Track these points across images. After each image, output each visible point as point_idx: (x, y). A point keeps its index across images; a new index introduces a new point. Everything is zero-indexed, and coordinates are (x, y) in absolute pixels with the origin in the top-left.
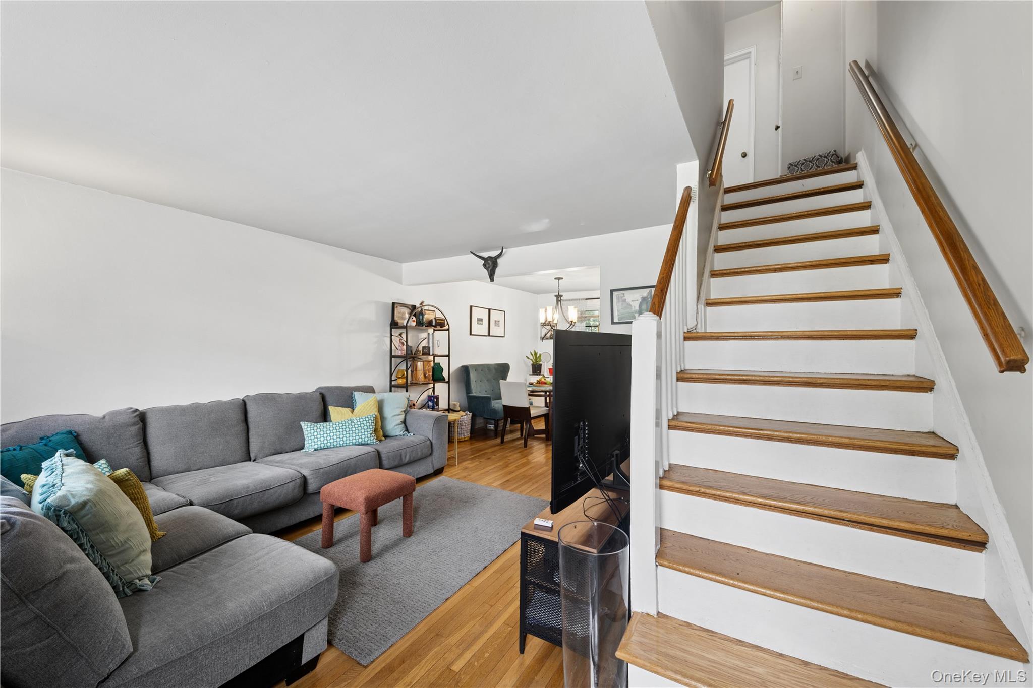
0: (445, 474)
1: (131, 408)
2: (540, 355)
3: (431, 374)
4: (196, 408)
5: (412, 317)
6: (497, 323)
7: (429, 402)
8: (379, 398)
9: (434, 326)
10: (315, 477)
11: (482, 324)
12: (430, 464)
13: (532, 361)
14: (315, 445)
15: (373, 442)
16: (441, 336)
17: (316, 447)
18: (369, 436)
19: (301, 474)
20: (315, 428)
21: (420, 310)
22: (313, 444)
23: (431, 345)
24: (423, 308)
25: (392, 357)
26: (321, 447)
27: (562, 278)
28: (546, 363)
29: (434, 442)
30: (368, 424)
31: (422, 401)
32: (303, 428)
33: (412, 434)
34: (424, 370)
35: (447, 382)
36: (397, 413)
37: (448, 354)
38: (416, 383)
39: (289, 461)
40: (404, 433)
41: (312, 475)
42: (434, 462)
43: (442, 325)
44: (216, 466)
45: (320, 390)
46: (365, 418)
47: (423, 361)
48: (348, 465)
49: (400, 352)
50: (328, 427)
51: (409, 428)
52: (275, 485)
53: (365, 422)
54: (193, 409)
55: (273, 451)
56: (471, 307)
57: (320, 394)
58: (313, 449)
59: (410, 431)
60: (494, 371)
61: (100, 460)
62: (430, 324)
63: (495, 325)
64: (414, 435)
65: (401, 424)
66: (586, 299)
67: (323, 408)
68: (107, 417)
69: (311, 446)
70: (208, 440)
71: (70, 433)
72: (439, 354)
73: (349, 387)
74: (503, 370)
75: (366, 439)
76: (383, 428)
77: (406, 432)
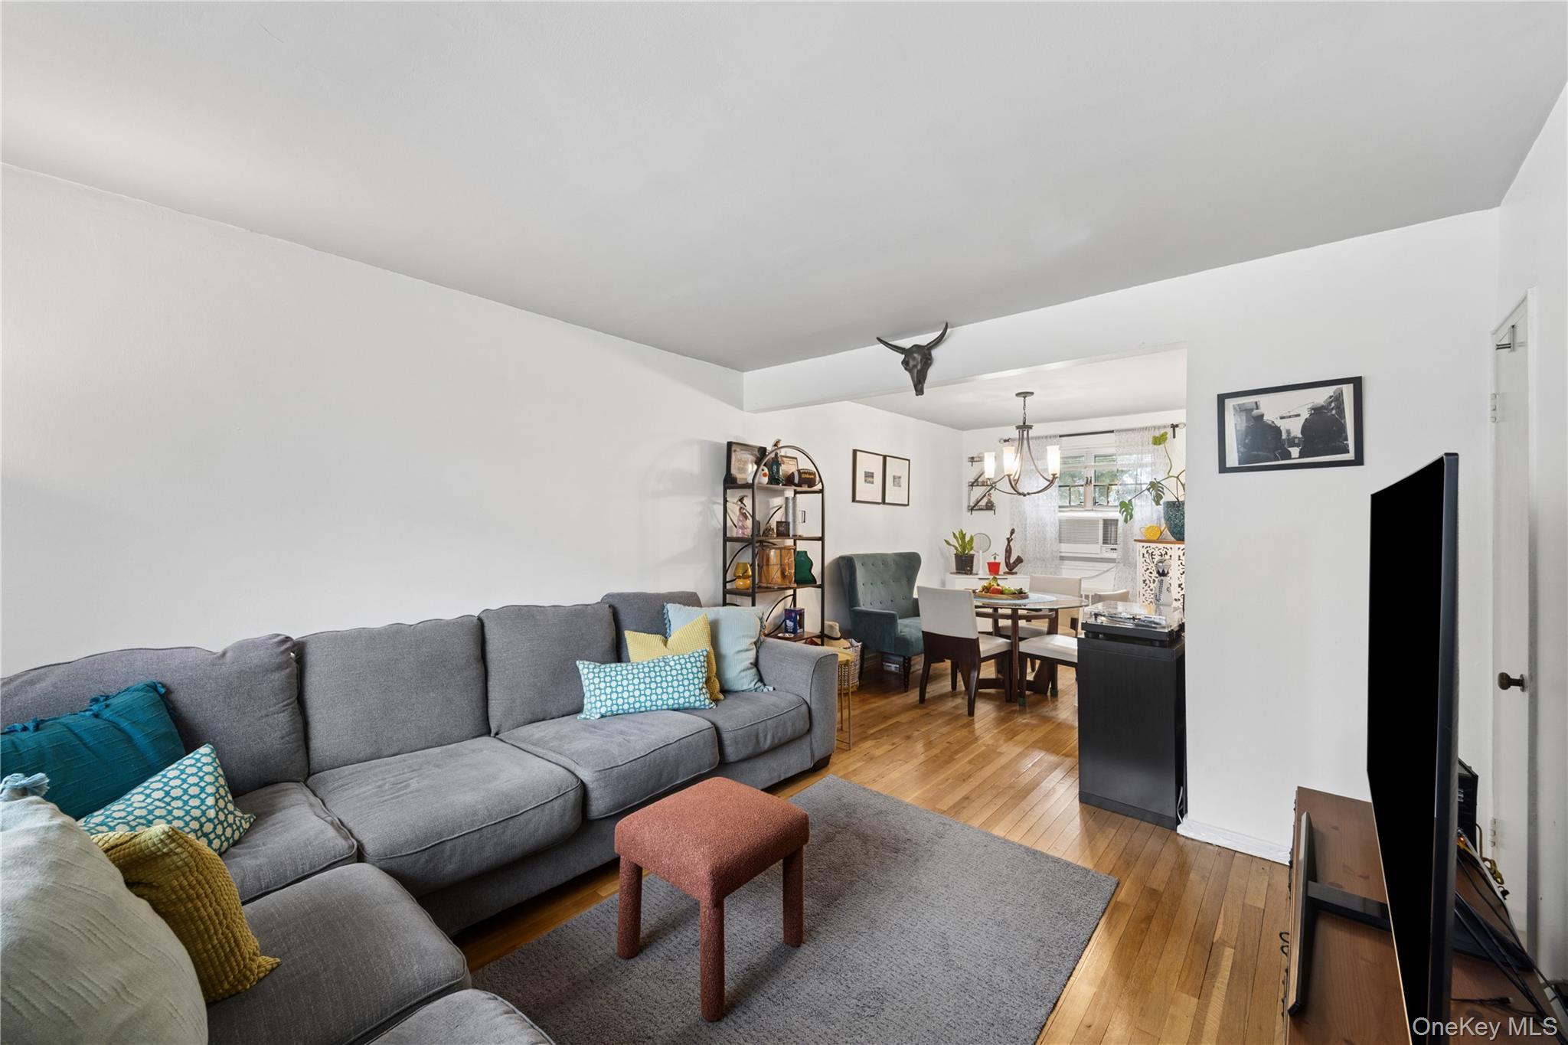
0: (832, 768)
1: (279, 635)
2: (972, 538)
3: (793, 571)
4: (396, 632)
5: (762, 467)
6: (896, 479)
7: (788, 621)
8: (711, 617)
9: (796, 485)
10: (603, 785)
11: (872, 483)
12: (809, 751)
13: (956, 549)
14: (601, 706)
15: (704, 705)
16: (807, 502)
17: (603, 710)
18: (697, 692)
19: (577, 777)
20: (602, 675)
21: (773, 455)
22: (598, 704)
23: (791, 520)
24: (778, 451)
25: (726, 539)
26: (611, 711)
27: (1032, 393)
28: (981, 552)
29: (813, 707)
30: (695, 670)
31: (775, 618)
32: (581, 672)
33: (771, 689)
34: (781, 565)
35: (818, 587)
36: (744, 647)
37: (820, 535)
38: (767, 588)
39: (555, 743)
40: (756, 686)
41: (597, 780)
42: (815, 745)
43: (811, 483)
44: (428, 748)
45: (610, 600)
46: (690, 657)
47: (781, 549)
48: (664, 759)
49: (740, 531)
50: (624, 672)
51: (764, 676)
52: (525, 806)
53: (689, 665)
54: (389, 637)
55: (530, 716)
56: (855, 452)
57: (610, 606)
58: (598, 716)
59: (766, 681)
60: (893, 566)
61: (199, 747)
62: (789, 481)
63: (894, 485)
64: (774, 689)
65: (751, 668)
66: (1061, 436)
67: (614, 632)
68: (228, 655)
69: (596, 708)
70: (414, 696)
71: (153, 687)
72: (805, 536)
73: (658, 595)
74: (909, 564)
75: (692, 699)
76: (719, 674)
77: (759, 684)
